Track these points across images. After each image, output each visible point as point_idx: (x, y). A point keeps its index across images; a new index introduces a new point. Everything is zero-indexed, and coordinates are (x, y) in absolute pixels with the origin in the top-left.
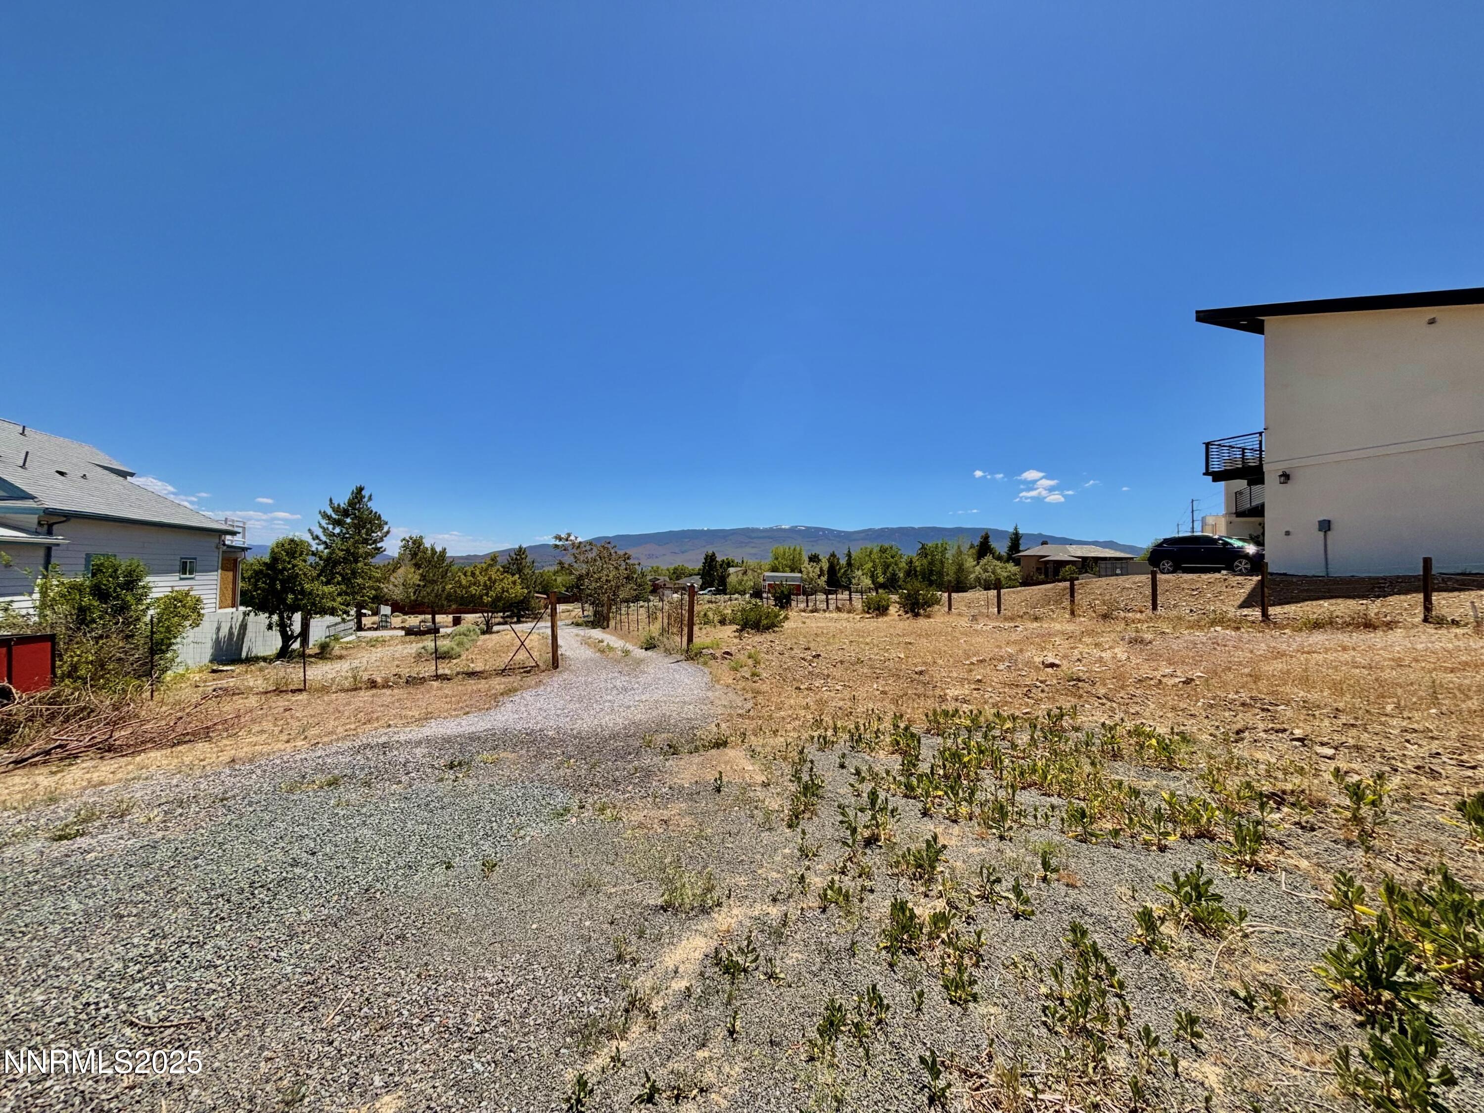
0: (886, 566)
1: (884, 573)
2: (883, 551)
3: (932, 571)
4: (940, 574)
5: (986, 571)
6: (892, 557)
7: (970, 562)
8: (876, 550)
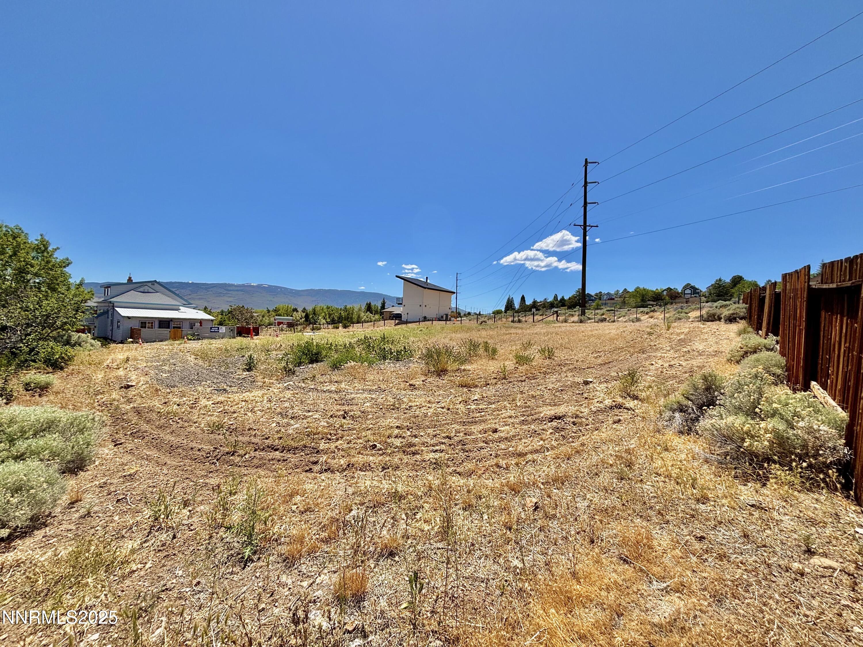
0: (330, 315)
1: (329, 318)
2: (328, 308)
3: (348, 317)
4: (352, 318)
5: (367, 318)
6: (332, 311)
7: (362, 314)
8: (325, 307)
